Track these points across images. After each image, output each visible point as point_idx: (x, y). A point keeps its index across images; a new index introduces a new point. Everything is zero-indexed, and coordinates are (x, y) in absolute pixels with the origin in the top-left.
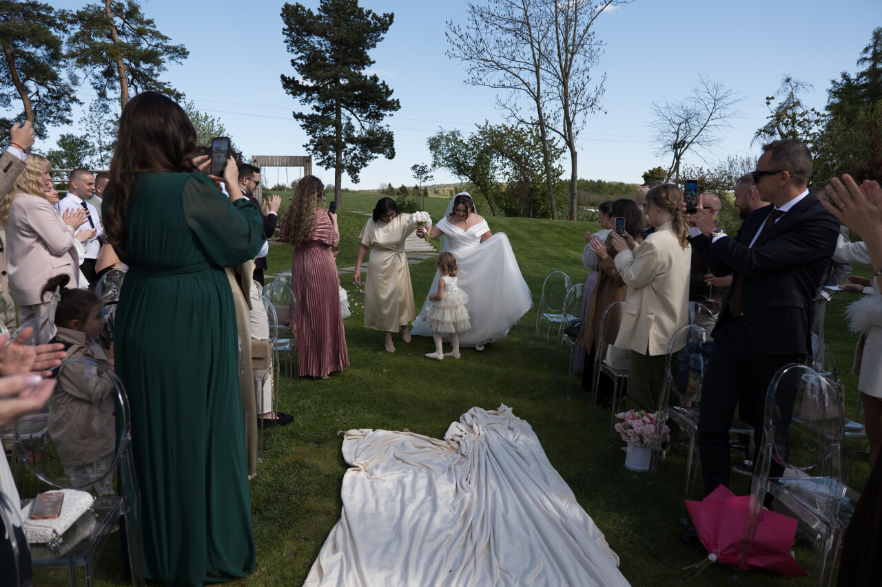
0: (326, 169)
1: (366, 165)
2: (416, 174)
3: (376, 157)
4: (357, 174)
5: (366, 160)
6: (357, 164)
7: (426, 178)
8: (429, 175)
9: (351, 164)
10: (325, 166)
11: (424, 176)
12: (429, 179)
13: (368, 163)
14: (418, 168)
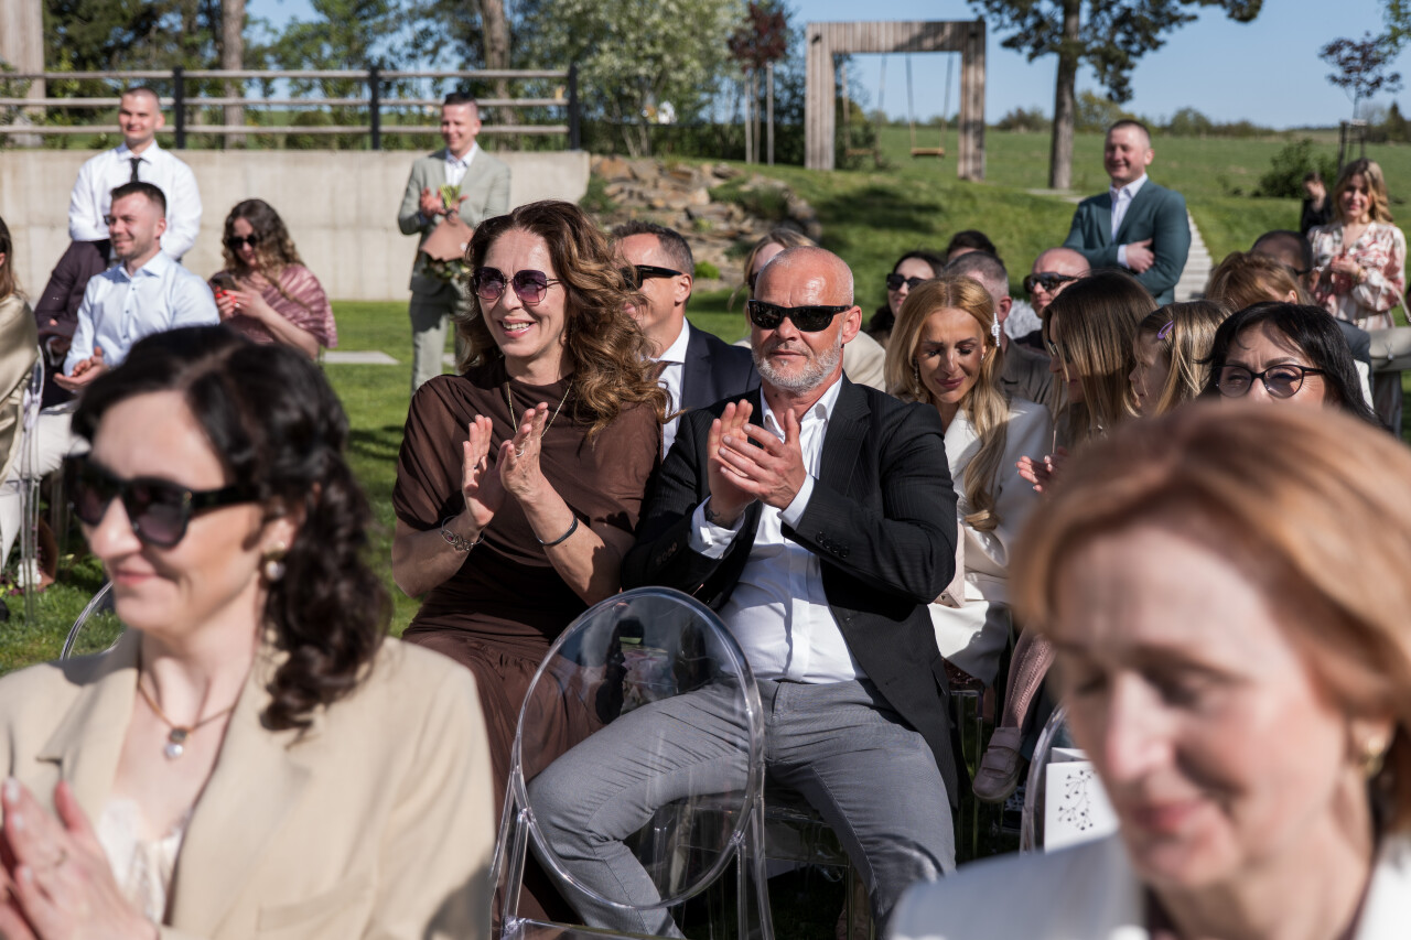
0: (1032, 57)
1: (1156, 45)
2: (1339, 72)
3: (1193, 18)
4: (1126, 73)
5: (1156, 27)
6: (1128, 43)
7: (1377, 83)
8: (1386, 71)
9: (1111, 42)
10: (1027, 49)
11: (1370, 77)
12: (1386, 84)
13: (1162, 35)
14: (1346, 52)
